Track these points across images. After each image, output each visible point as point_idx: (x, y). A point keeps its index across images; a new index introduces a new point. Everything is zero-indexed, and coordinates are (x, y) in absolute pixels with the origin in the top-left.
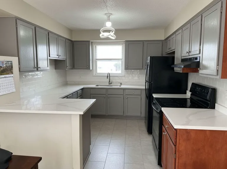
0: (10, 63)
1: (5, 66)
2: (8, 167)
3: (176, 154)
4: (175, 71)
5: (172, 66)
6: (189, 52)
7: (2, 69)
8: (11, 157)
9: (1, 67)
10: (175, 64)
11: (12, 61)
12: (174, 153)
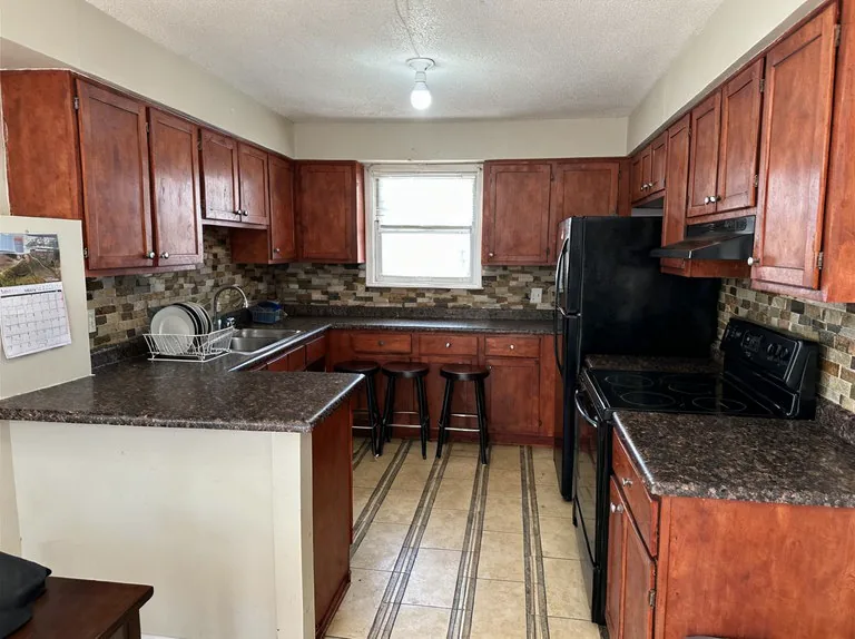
0: (47, 240)
1: (27, 251)
2: (31, 618)
3: (655, 590)
4: (663, 270)
5: (654, 253)
6: (718, 199)
7: (16, 263)
8: (43, 583)
9: (14, 256)
10: (664, 244)
11: (55, 236)
12: (649, 587)
